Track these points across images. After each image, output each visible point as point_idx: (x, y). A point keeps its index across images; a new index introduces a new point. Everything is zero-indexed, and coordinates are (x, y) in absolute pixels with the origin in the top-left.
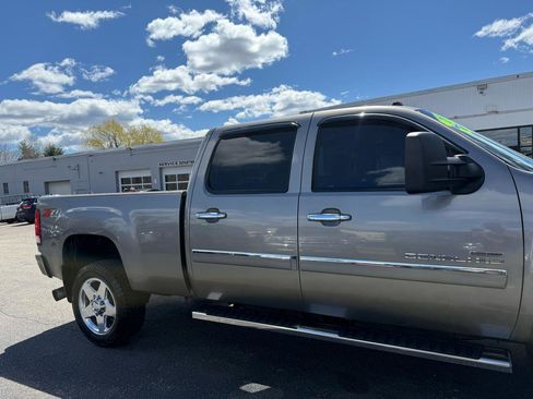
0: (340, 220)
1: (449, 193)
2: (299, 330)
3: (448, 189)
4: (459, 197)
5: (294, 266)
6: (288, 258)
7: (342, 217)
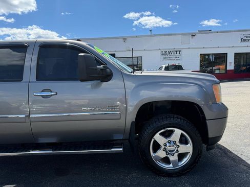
0: (51, 95)
1: (99, 81)
2: (31, 152)
3: (99, 80)
4: (104, 83)
5: (27, 120)
6: (24, 116)
7: (53, 93)
